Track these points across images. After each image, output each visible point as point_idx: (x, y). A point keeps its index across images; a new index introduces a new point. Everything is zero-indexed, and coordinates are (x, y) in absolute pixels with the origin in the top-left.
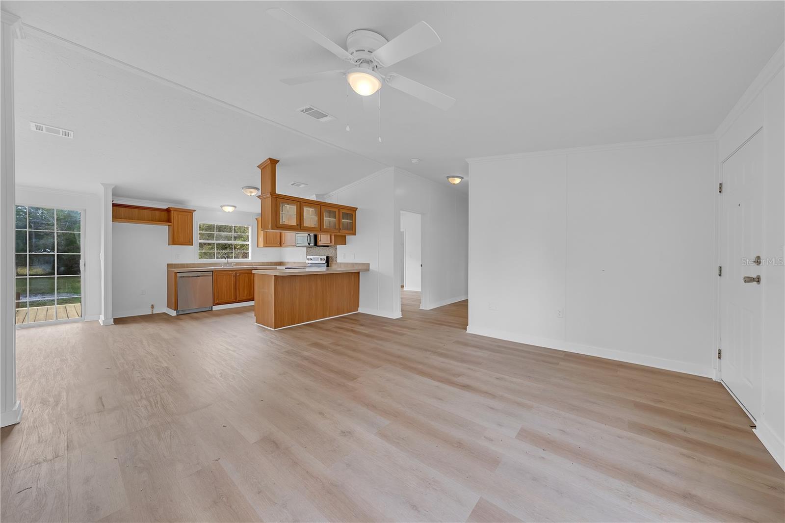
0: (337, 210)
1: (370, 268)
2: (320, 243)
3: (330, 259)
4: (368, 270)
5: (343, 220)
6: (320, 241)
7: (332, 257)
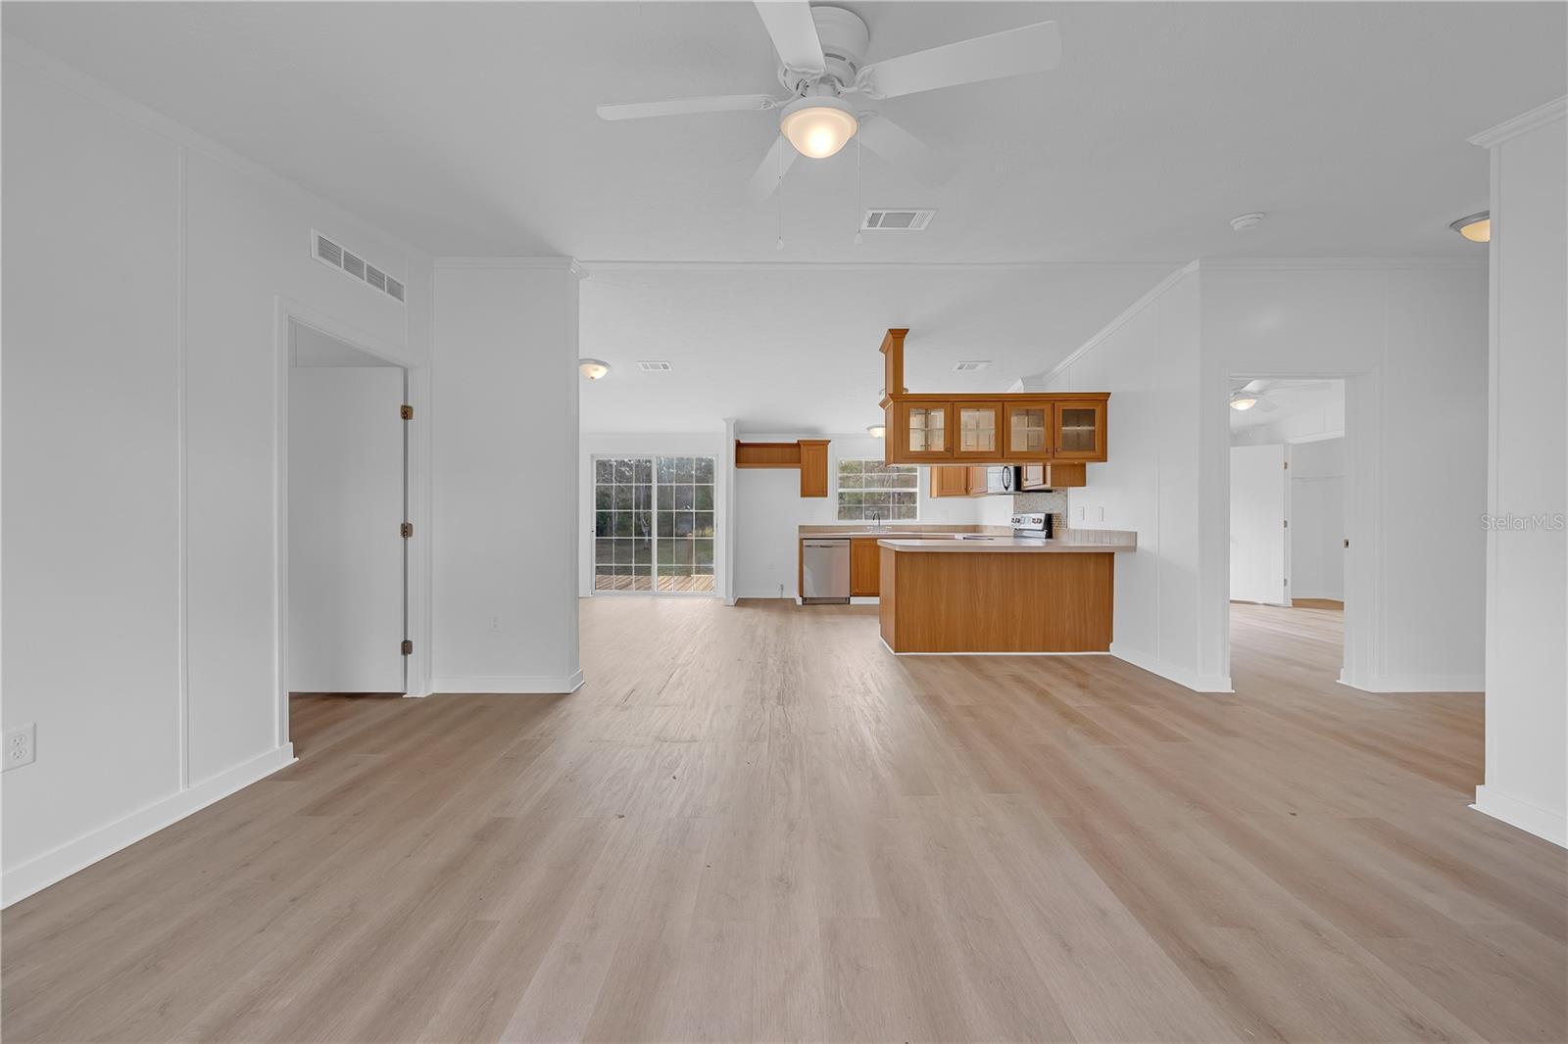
0: (1047, 407)
1: (1139, 544)
2: (1026, 485)
3: (1055, 521)
4: (1133, 549)
5: (1064, 428)
6: (1027, 480)
7: (1058, 516)
